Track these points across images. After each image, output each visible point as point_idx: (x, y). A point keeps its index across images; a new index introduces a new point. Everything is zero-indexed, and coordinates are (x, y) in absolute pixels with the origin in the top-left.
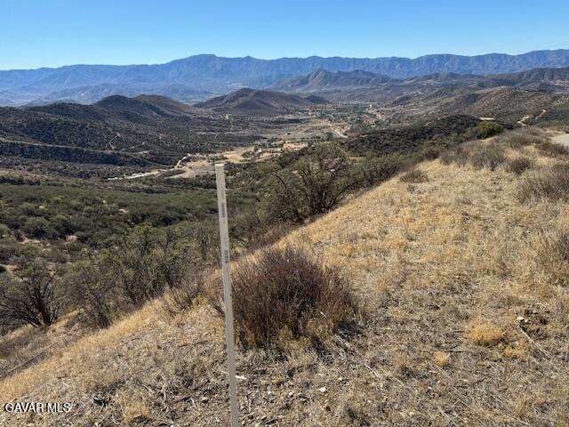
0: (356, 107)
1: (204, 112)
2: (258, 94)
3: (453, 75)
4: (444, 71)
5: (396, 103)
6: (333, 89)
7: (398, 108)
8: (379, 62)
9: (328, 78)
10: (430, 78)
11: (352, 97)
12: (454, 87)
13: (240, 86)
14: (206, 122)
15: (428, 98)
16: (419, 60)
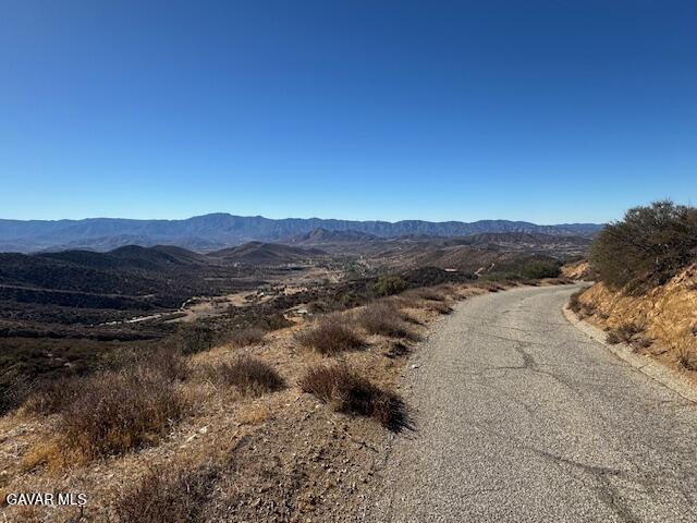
0: (349, 258)
1: (214, 261)
2: (266, 245)
3: (424, 236)
4: (417, 233)
5: (381, 256)
6: (330, 243)
7: (383, 260)
8: (367, 224)
9: (326, 235)
10: (407, 237)
11: (346, 250)
12: (427, 244)
13: (249, 239)
14: (216, 269)
15: (407, 252)
16: (398, 224)
